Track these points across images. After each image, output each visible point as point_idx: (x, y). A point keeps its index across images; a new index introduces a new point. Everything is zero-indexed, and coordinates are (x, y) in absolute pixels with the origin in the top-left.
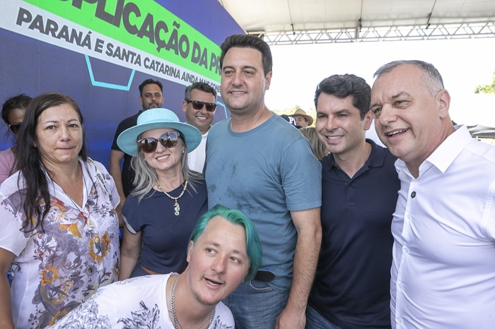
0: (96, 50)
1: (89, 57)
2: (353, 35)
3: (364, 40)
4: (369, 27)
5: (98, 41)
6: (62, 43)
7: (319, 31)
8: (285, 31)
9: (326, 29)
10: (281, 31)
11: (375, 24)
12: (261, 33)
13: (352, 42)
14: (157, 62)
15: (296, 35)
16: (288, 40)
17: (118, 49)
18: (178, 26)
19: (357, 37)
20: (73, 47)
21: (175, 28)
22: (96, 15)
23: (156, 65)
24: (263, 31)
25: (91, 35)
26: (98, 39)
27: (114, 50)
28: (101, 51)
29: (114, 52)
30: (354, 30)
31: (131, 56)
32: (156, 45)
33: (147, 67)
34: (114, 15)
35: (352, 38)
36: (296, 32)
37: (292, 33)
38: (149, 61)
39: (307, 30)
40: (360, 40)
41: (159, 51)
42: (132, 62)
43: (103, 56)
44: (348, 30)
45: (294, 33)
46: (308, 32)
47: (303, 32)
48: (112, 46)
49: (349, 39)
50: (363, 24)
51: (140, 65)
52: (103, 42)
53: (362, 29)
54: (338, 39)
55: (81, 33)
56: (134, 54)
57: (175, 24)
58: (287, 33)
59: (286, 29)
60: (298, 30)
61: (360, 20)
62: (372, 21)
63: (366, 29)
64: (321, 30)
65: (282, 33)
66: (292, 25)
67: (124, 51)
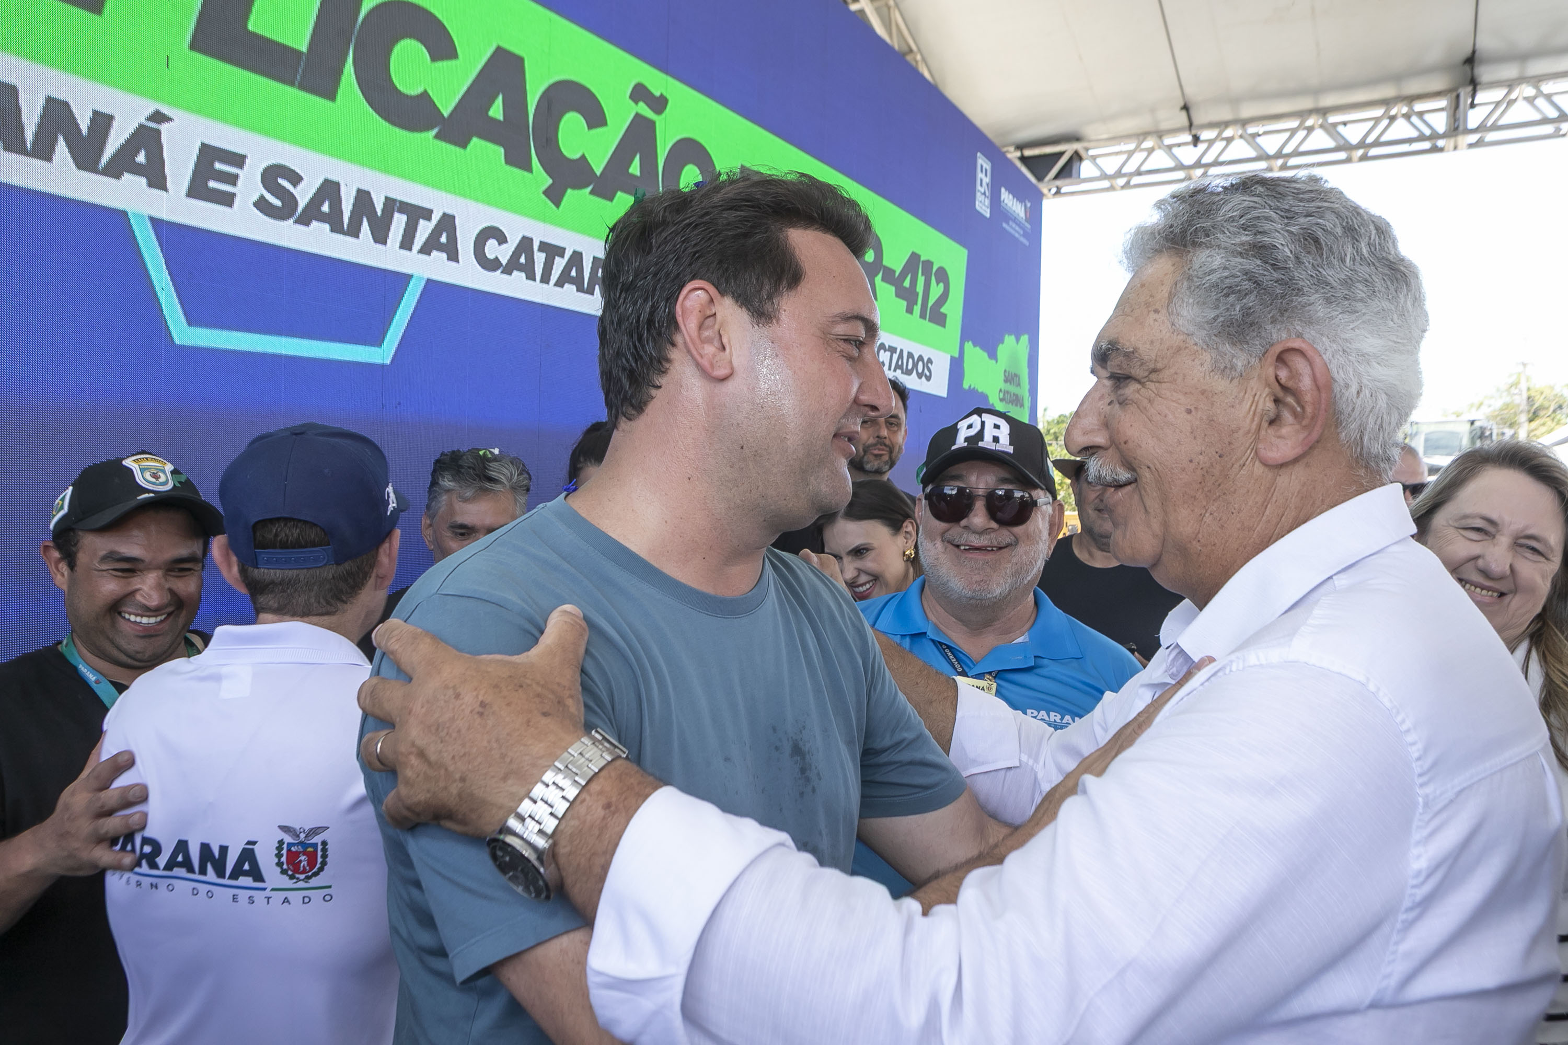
0: (198, 190)
1: (156, 223)
2: (1440, 122)
3: (1491, 136)
4: (1511, 85)
5: (208, 154)
7: (1294, 124)
8: (1160, 135)
9: (1324, 112)
10: (1143, 135)
11: (1537, 67)
12: (1069, 149)
13: (1435, 149)
14: (544, 246)
15: (1202, 147)
16: (1172, 164)
17: (330, 190)
18: (659, 104)
19: (1456, 128)
20: (56, 176)
21: (643, 109)
22: (195, 45)
23: (540, 258)
24: (1077, 138)
25: (164, 128)
26: (204, 148)
27: (303, 195)
28: (227, 200)
29: (301, 205)
30: (1442, 103)
31: (399, 221)
32: (540, 178)
33: (491, 265)
34: (303, 47)
35: (1435, 136)
36: (1206, 135)
37: (1188, 138)
38: (502, 239)
39: (1244, 123)
40: (1473, 138)
41: (557, 203)
42: (407, 244)
44: (1419, 107)
45: (1196, 140)
46: (1251, 130)
47: (1228, 133)
48: (296, 179)
49: (1422, 138)
50: (1485, 73)
51: (453, 256)
52: (238, 160)
53: (1481, 97)
54: (1377, 143)
55: (102, 122)
56: (416, 213)
57: (640, 93)
58: (1168, 141)
59: (1164, 126)
60: (1211, 125)
61: (1471, 60)
62: (1523, 57)
63: (1497, 94)
64: (1302, 115)
65: (1148, 144)
66: (1186, 108)
67: (363, 198)
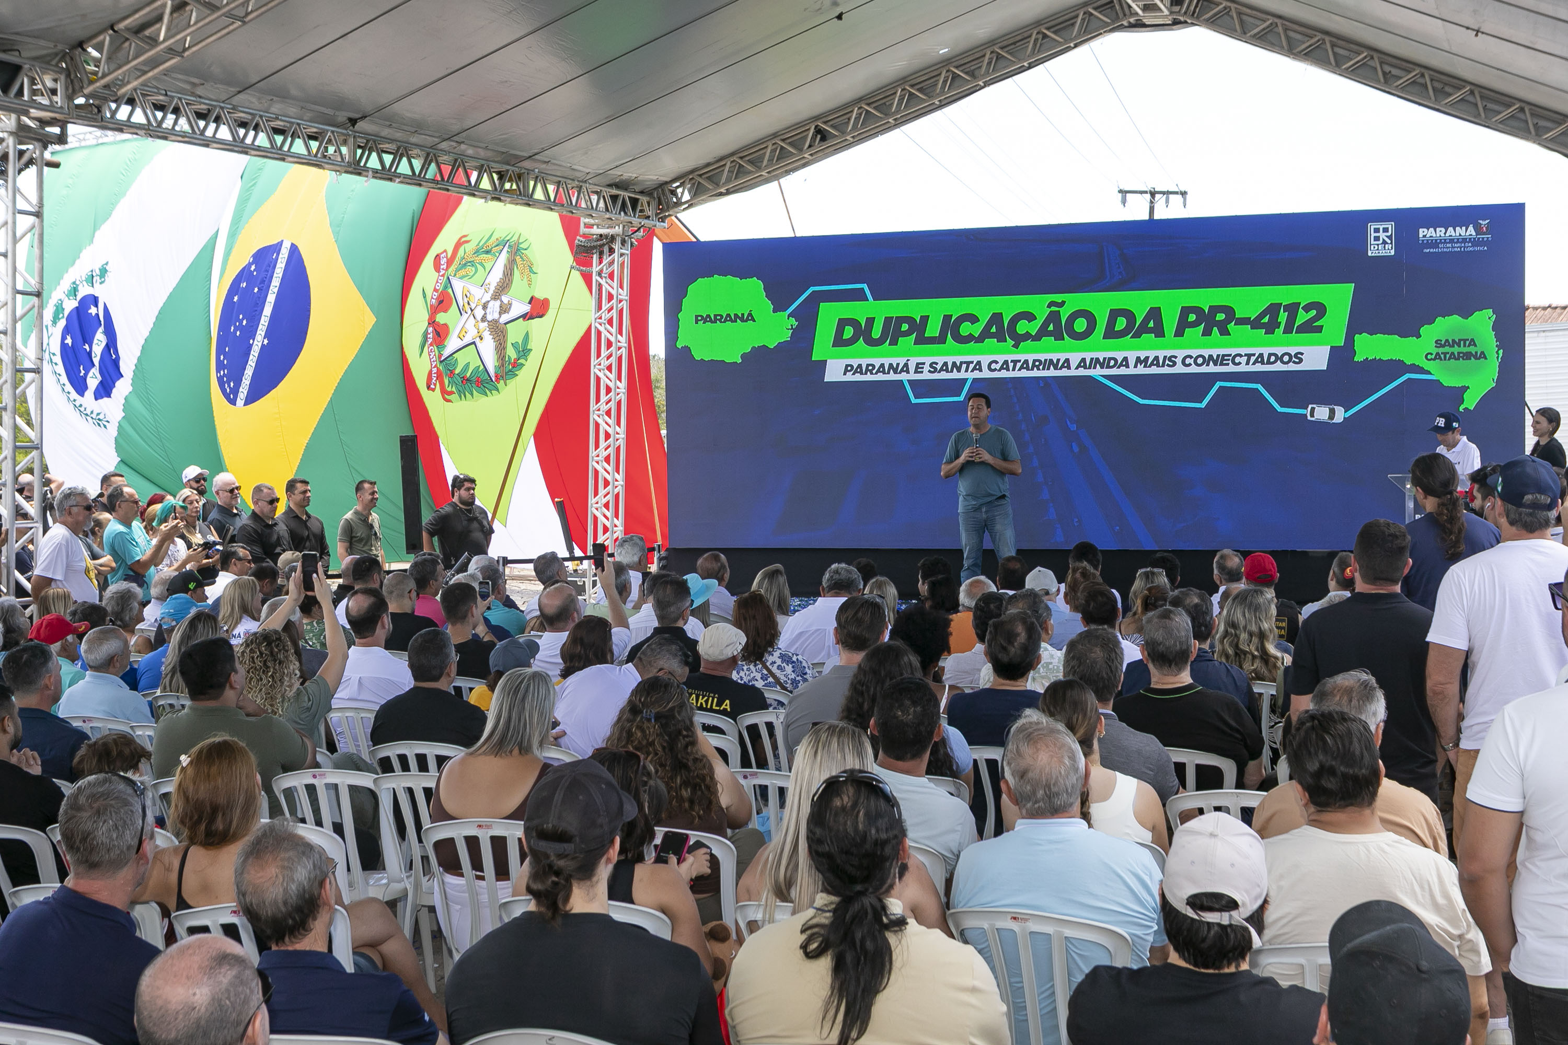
0: (916, 372)
1: (908, 380)
6: (881, 377)
17: (946, 364)
20: (892, 377)
22: (915, 344)
23: (1011, 365)
25: (909, 362)
26: (917, 363)
28: (922, 372)
29: (939, 369)
31: (964, 366)
32: (1010, 342)
33: (993, 370)
41: (1017, 348)
42: (967, 371)
43: (926, 375)
48: (938, 364)
51: (981, 371)
56: (968, 363)
67: (954, 364)
